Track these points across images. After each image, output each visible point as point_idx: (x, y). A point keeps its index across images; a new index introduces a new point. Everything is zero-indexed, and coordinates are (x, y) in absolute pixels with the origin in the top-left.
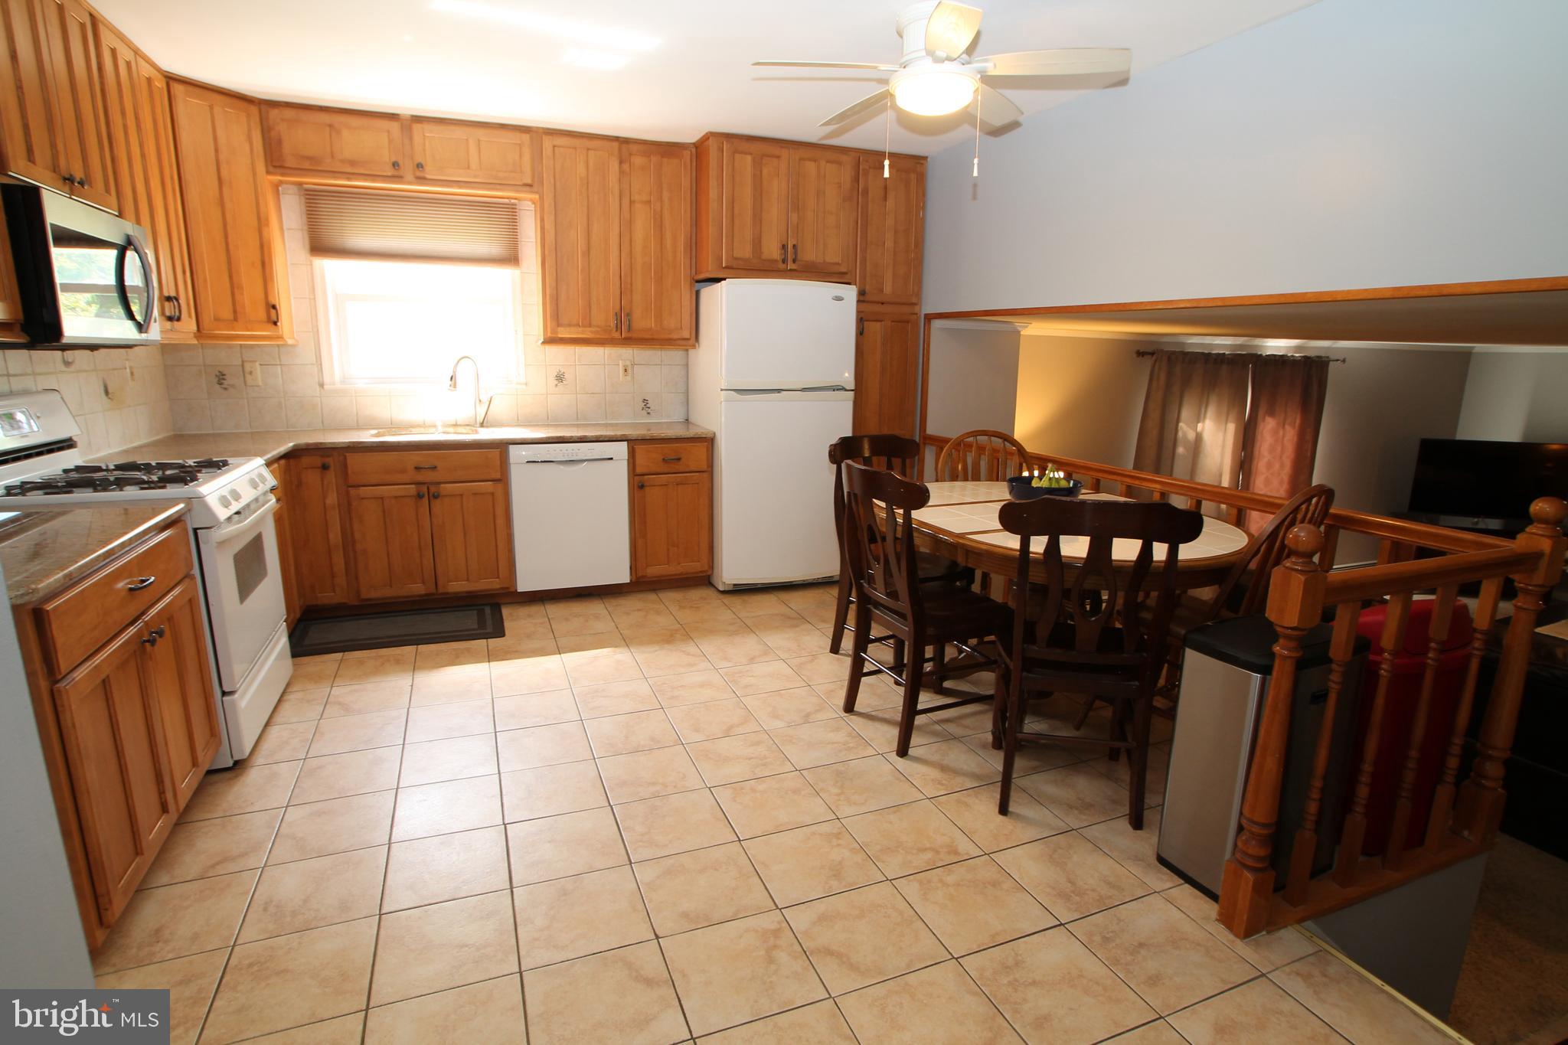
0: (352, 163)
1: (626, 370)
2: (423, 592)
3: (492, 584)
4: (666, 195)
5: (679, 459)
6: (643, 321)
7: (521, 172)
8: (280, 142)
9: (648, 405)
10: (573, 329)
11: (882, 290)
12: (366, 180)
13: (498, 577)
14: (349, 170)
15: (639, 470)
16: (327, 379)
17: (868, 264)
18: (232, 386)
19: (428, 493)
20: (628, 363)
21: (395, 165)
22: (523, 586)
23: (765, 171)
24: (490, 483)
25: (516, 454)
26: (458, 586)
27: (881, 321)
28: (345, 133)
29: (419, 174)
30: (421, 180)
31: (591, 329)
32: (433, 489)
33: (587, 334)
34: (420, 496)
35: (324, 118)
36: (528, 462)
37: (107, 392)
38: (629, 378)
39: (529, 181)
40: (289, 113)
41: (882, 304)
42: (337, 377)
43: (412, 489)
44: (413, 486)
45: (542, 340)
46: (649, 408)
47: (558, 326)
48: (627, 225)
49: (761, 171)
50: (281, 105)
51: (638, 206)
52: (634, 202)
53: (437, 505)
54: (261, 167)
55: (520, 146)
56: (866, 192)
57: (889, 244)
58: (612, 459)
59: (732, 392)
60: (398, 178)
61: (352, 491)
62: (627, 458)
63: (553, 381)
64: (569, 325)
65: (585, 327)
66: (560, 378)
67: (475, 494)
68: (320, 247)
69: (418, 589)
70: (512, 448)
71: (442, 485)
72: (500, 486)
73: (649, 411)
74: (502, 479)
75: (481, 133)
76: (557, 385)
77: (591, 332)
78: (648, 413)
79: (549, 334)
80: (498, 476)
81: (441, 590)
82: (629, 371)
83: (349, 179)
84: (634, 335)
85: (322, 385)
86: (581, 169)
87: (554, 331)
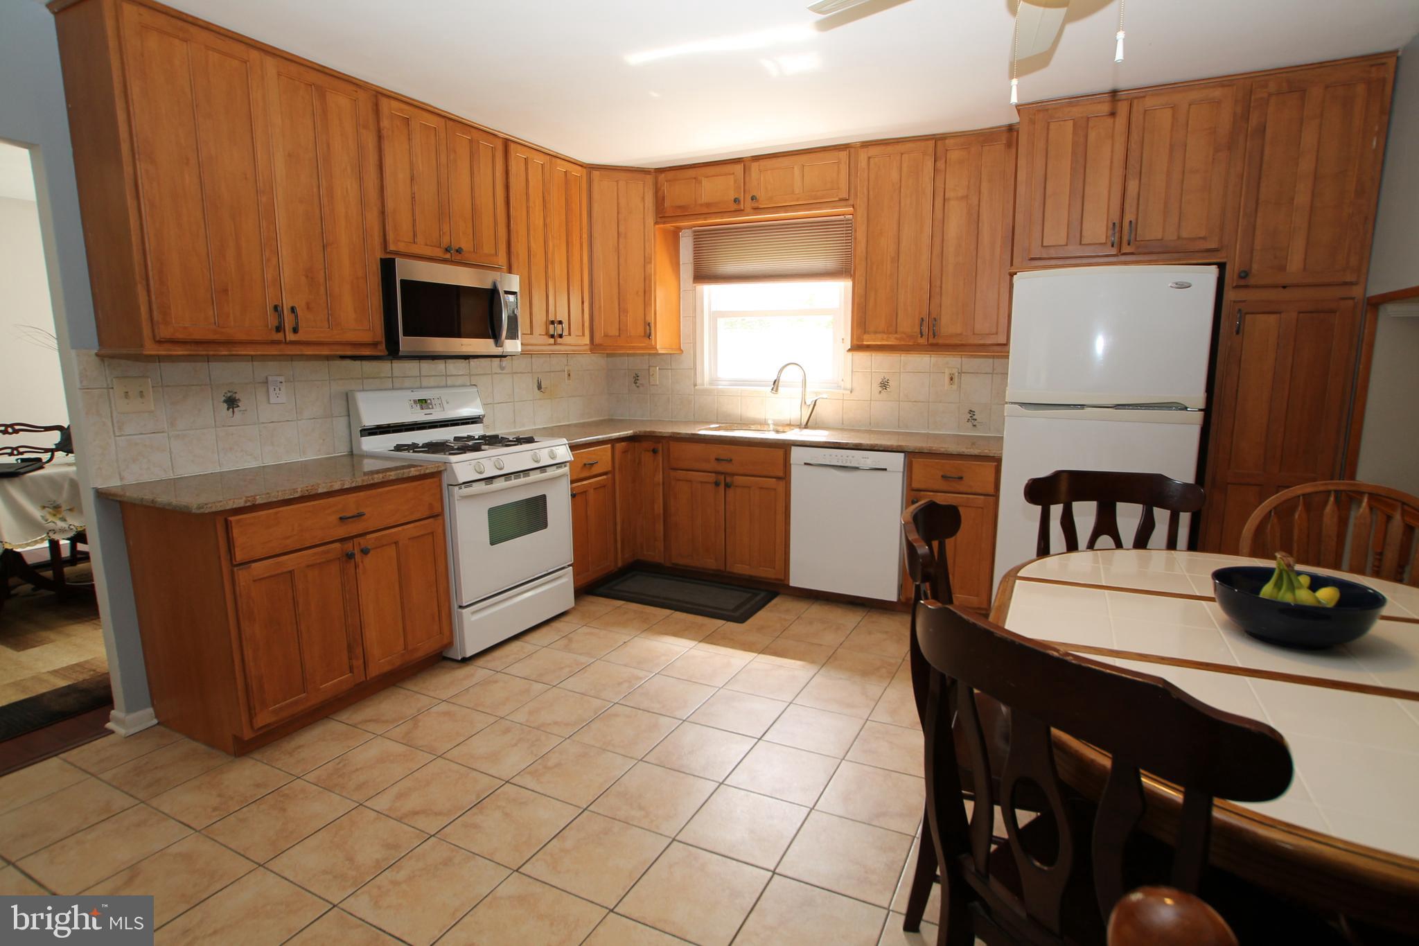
0: (708, 205)
1: (952, 379)
2: (714, 568)
3: (767, 573)
4: (985, 187)
5: (961, 478)
6: (949, 326)
7: (838, 188)
8: (663, 198)
9: (974, 417)
10: (879, 336)
11: (1282, 268)
12: (716, 218)
13: (774, 568)
14: (706, 211)
15: (915, 485)
16: (699, 381)
17: (1258, 232)
18: (642, 385)
19: (724, 481)
20: (955, 371)
21: (736, 201)
22: (794, 582)
23: (1092, 135)
24: (774, 480)
25: (796, 455)
26: (741, 569)
27: (1280, 313)
28: (705, 182)
29: (756, 205)
30: (757, 210)
31: (896, 336)
32: (729, 479)
33: (892, 342)
34: (717, 484)
35: (691, 173)
36: (805, 464)
37: (539, 387)
38: (955, 387)
39: (845, 196)
40: (671, 175)
41: (1284, 287)
42: (707, 379)
43: (712, 477)
44: (713, 474)
45: (849, 347)
46: (976, 420)
47: (865, 333)
48: (939, 225)
49: (1086, 137)
50: (665, 171)
51: (953, 204)
52: (949, 199)
53: (730, 492)
54: (650, 220)
55: (839, 163)
56: (1262, 130)
57: (1302, 197)
58: (885, 469)
59: (1017, 406)
60: (739, 212)
61: (673, 473)
62: (902, 470)
63: (876, 388)
64: (876, 333)
65: (891, 333)
66: (884, 385)
67: (761, 488)
68: (703, 276)
69: (711, 563)
70: (794, 449)
71: (736, 477)
72: (782, 484)
73: (975, 423)
74: (785, 477)
75: (804, 158)
76: (880, 392)
77: (896, 339)
78: (975, 426)
79: (855, 342)
80: (781, 474)
81: (728, 569)
82: (956, 380)
83: (705, 219)
84: (940, 341)
85: (695, 385)
86: (895, 175)
87: (860, 338)
